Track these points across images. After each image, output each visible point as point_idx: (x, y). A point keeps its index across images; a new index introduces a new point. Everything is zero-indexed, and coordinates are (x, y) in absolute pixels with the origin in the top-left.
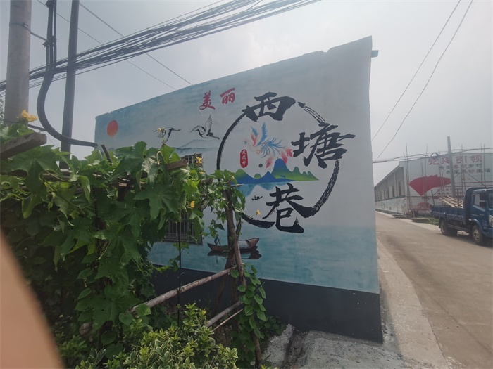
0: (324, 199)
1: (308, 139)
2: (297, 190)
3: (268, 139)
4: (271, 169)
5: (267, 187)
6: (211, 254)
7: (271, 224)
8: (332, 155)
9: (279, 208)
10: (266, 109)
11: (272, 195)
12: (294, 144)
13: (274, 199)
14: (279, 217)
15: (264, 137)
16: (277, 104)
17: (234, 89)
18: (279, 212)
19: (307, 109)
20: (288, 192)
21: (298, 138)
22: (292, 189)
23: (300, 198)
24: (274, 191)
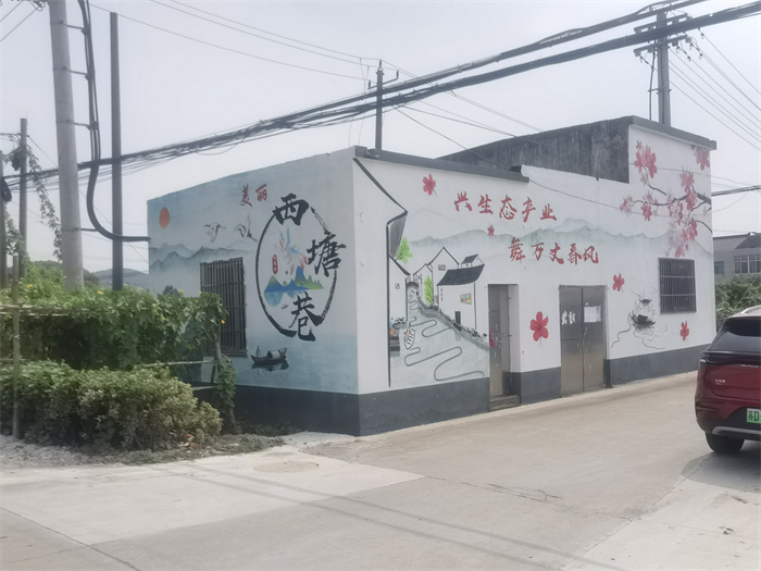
0: (327, 308)
1: (317, 247)
2: (310, 299)
3: (292, 245)
4: (293, 277)
5: (291, 295)
6: (254, 367)
7: (295, 333)
8: (332, 264)
9: (300, 317)
10: (290, 213)
11: (295, 303)
12: (309, 251)
13: (296, 308)
14: (300, 326)
15: (289, 242)
16: (297, 207)
17: (265, 185)
18: (300, 320)
19: (317, 216)
20: (305, 300)
21: (310, 247)
22: (308, 298)
23: (311, 306)
24: (296, 300)
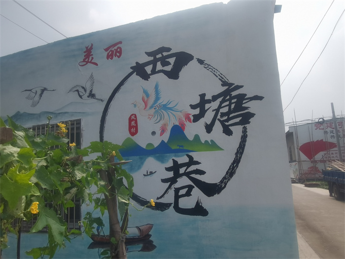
0: (231, 173)
1: (209, 101)
2: (197, 163)
4: (166, 137)
5: (161, 160)
6: (92, 246)
7: (168, 205)
8: (238, 120)
9: (177, 185)
10: (159, 66)
11: (168, 169)
12: (193, 107)
13: (171, 174)
14: (177, 197)
16: (172, 60)
17: (120, 43)
18: (177, 190)
19: (208, 67)
21: (197, 100)
22: (192, 162)
24: (170, 164)
